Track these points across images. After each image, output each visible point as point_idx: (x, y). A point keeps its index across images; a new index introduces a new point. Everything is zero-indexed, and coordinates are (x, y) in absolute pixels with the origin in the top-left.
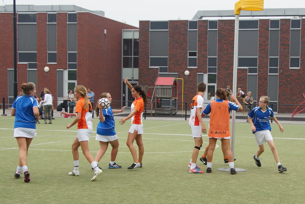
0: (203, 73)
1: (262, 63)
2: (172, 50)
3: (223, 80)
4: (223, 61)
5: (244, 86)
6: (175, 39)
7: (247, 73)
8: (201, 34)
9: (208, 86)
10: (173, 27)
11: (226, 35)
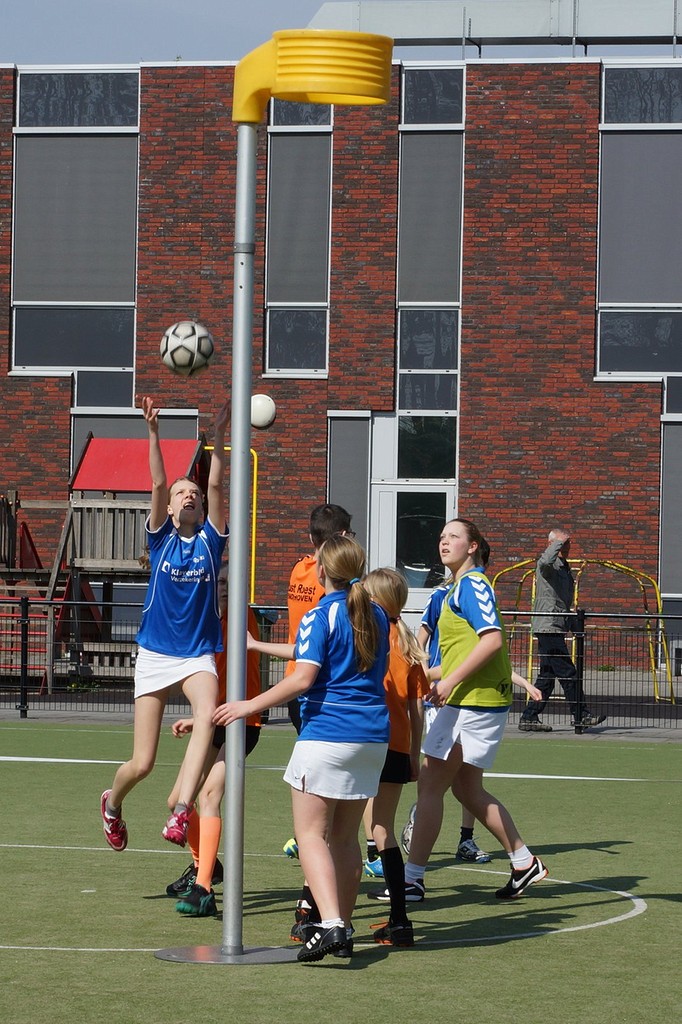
0: (367, 414)
2: (162, 263)
3: (501, 458)
4: (502, 332)
5: (636, 499)
6: (185, 186)
7: (656, 410)
8: (357, 155)
9: (400, 495)
10: (169, 110)
11: (519, 163)
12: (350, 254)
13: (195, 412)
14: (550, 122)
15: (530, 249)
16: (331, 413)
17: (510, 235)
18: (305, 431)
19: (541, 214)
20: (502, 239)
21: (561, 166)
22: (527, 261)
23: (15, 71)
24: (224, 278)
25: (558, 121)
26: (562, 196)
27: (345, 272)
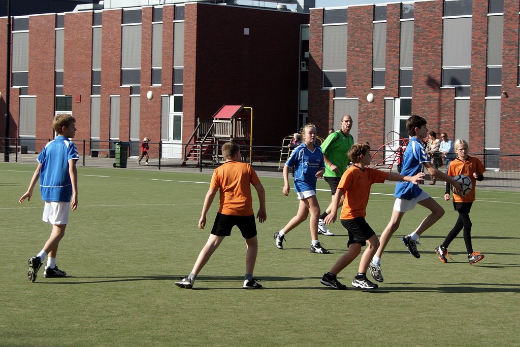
0: (393, 98)
1: (477, 78)
2: (352, 59)
3: (421, 110)
4: (421, 75)
5: (450, 121)
6: (356, 38)
7: (454, 96)
8: (391, 28)
9: (400, 120)
10: (353, 18)
11: (425, 28)
12: (389, 55)
13: (358, 99)
14: (431, 17)
15: (427, 52)
16: (385, 98)
17: (423, 48)
18: (380, 103)
19: (430, 43)
20: (421, 50)
21: (434, 29)
22: (427, 55)
23: (324, 9)
24: (364, 62)
25: (433, 17)
26: (434, 37)
27: (388, 60)
